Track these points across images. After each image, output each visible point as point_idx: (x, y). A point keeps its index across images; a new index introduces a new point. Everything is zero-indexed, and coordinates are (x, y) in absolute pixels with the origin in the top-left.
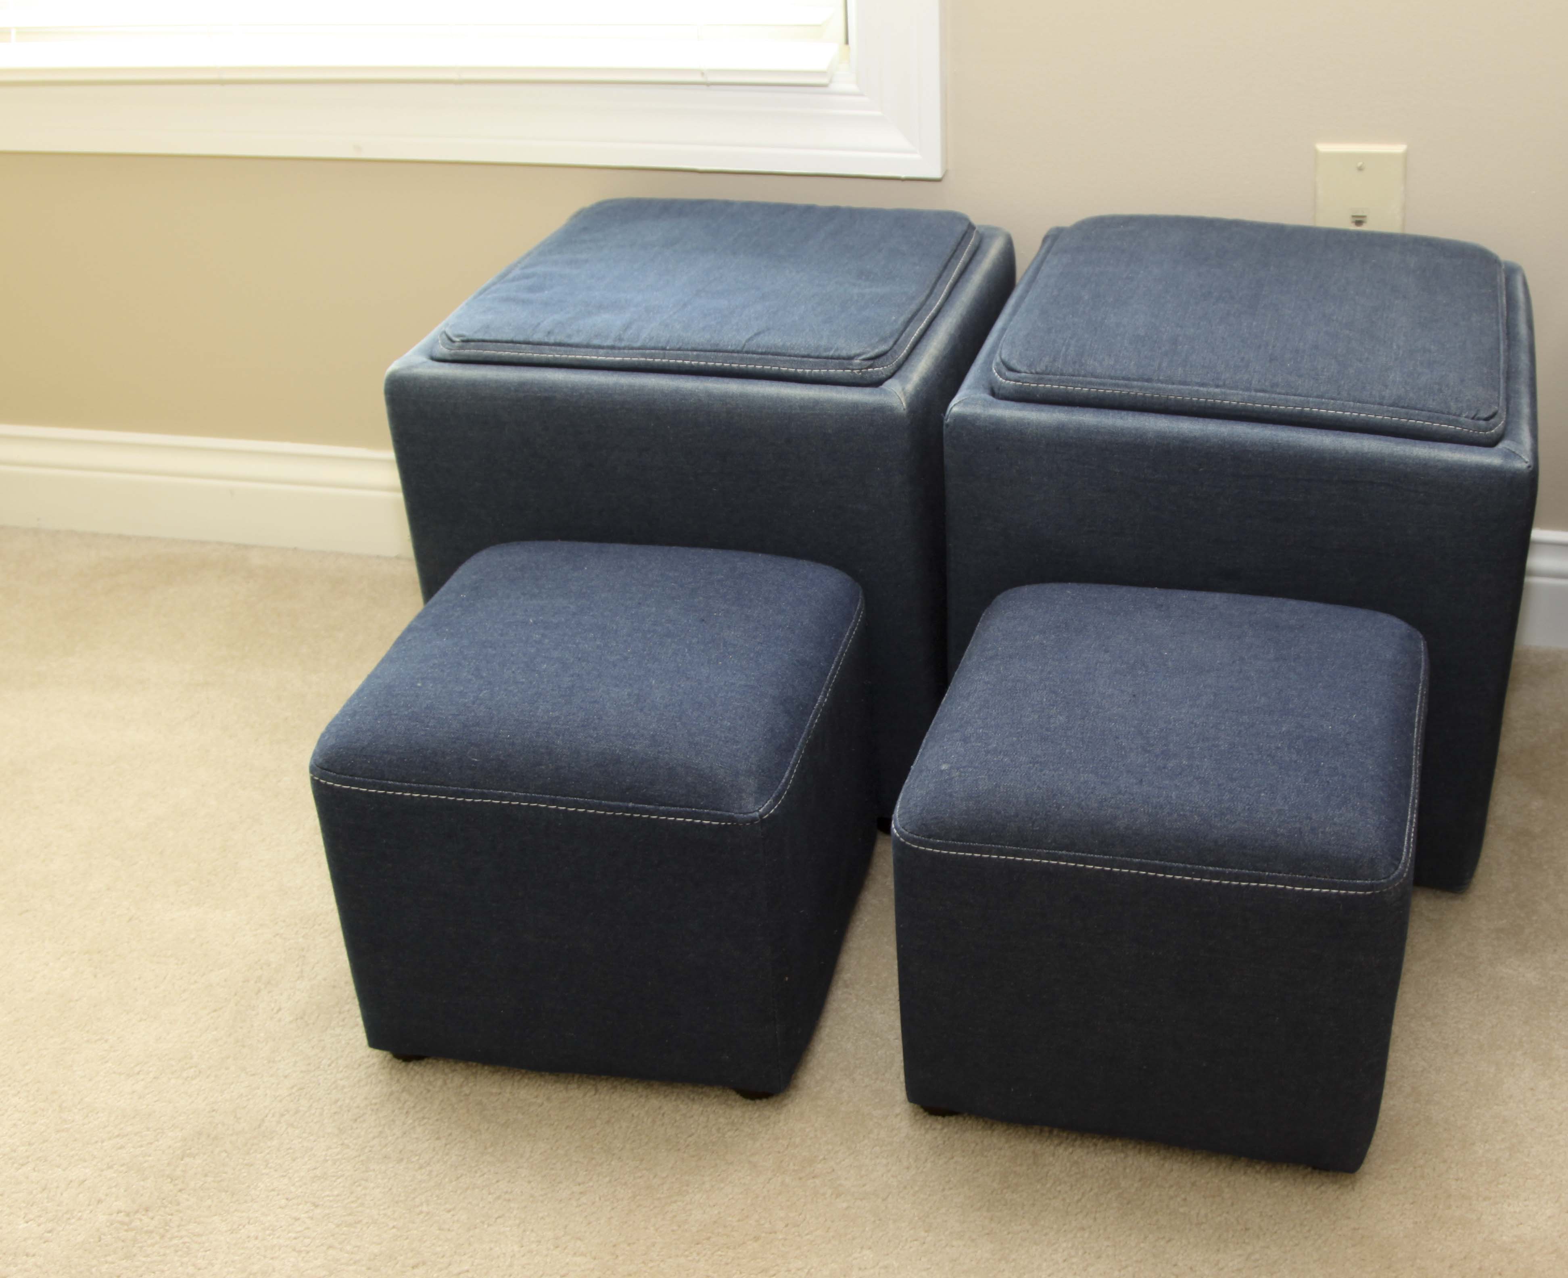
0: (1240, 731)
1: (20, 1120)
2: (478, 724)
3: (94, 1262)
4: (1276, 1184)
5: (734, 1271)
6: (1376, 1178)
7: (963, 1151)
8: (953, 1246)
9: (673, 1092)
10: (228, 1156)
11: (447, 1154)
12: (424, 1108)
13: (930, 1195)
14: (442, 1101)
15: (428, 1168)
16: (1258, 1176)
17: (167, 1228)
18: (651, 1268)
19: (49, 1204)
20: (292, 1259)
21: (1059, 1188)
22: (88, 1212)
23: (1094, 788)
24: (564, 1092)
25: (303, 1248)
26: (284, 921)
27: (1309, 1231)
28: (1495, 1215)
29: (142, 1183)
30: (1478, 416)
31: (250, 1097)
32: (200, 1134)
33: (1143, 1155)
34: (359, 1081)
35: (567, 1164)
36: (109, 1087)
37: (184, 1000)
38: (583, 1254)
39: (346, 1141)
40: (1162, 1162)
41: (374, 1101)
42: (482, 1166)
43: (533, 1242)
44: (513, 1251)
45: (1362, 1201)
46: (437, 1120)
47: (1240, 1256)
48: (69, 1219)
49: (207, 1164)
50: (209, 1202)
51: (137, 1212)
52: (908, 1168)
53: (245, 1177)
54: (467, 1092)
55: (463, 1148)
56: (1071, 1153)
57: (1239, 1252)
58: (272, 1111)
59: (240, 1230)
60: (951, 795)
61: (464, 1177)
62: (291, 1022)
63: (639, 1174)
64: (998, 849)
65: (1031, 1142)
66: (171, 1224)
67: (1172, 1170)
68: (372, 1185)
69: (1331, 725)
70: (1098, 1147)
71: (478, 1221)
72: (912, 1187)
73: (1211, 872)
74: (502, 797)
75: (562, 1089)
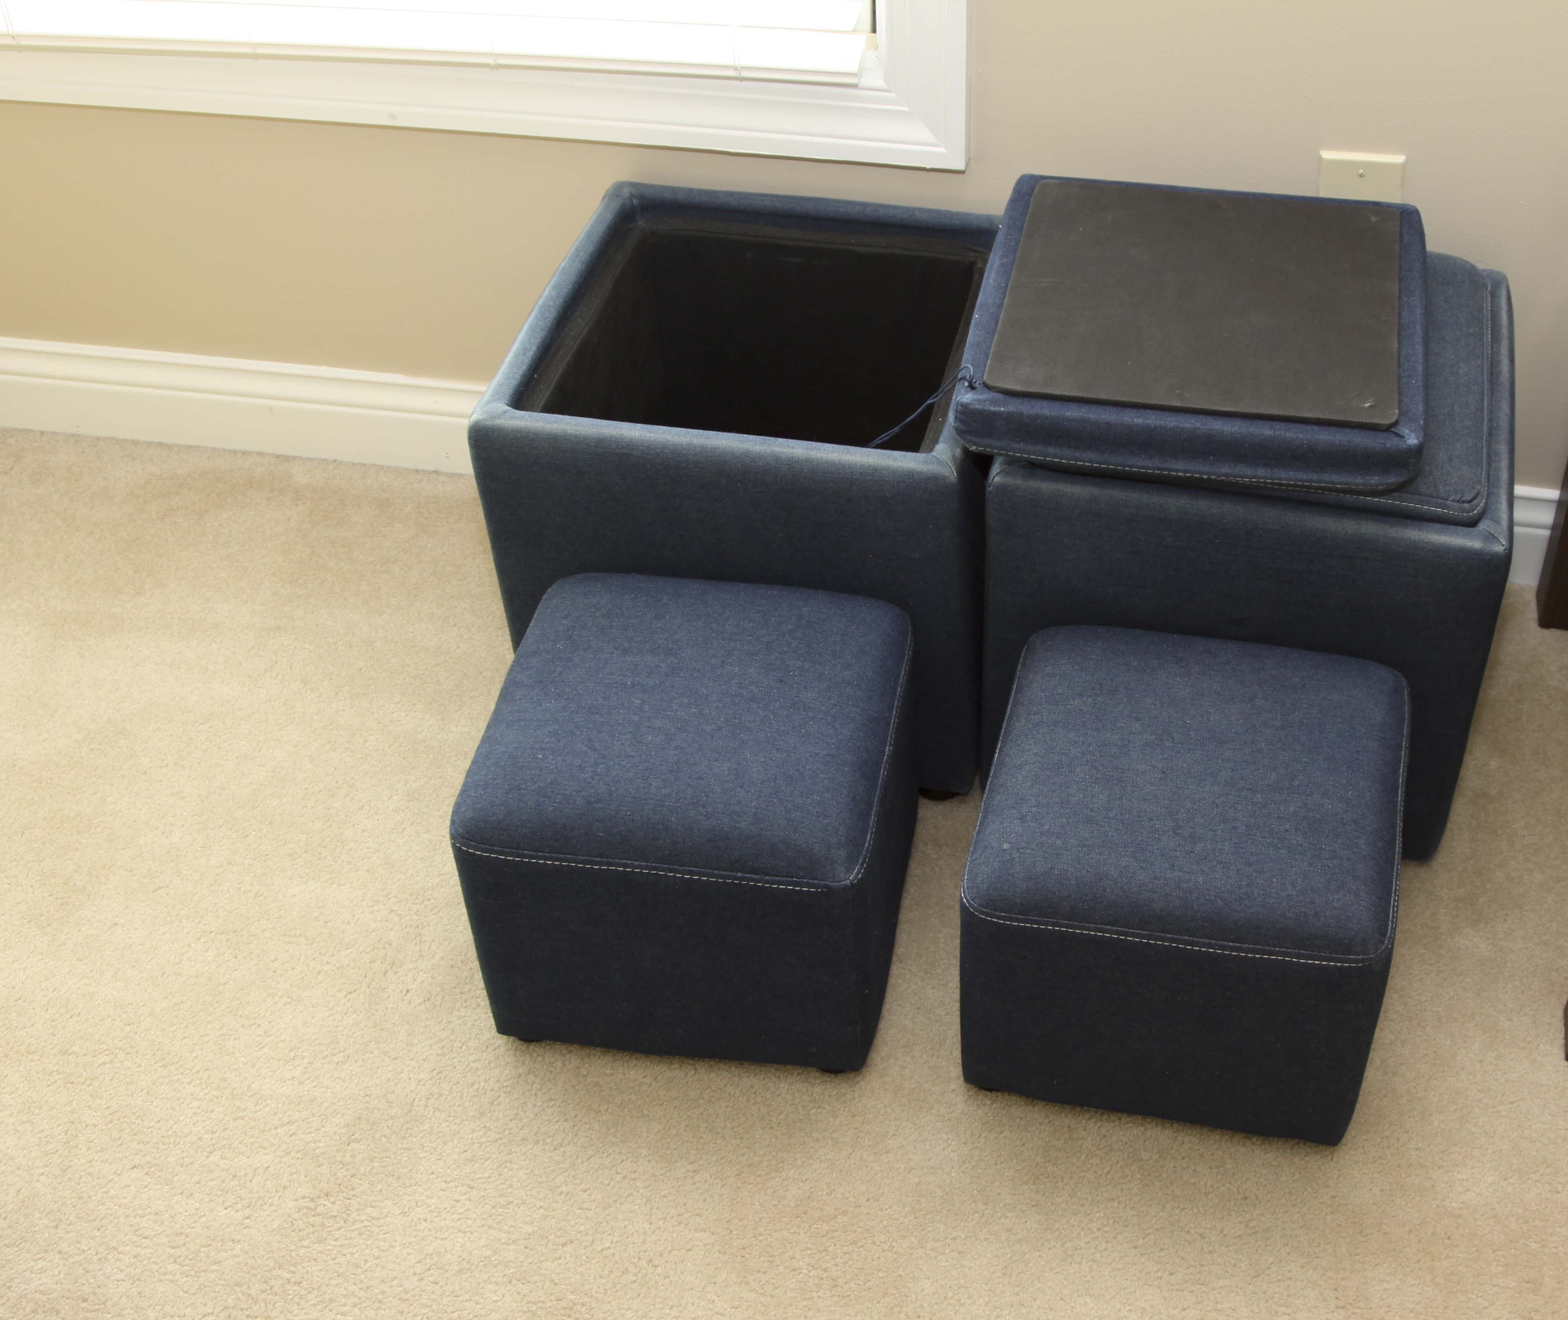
0: (1255, 812)
1: (199, 1108)
2: (599, 801)
3: (293, 1247)
4: (1269, 1155)
5: (830, 1244)
6: (1351, 1148)
7: (1010, 1126)
8: (1007, 1217)
9: (761, 1071)
10: (388, 1141)
11: (577, 1135)
12: (550, 1089)
13: (985, 1169)
14: (564, 1082)
15: (562, 1149)
16: (1254, 1147)
17: (348, 1212)
18: (760, 1241)
19: (241, 1192)
20: (460, 1240)
21: (1091, 1161)
22: (277, 1198)
23: (1134, 873)
24: (668, 1072)
25: (467, 1229)
26: (396, 897)
27: (1296, 1199)
28: (1447, 1183)
29: (319, 1170)
30: (1463, 499)
31: (396, 1081)
32: (359, 1119)
33: (1159, 1128)
34: (490, 1063)
35: (680, 1143)
36: (270, 1073)
37: (320, 982)
38: (703, 1230)
39: (488, 1124)
40: (1175, 1135)
41: (505, 1084)
42: (607, 1147)
43: (660, 1220)
44: (644, 1228)
45: (1339, 1170)
46: (563, 1102)
47: (1240, 1223)
48: (262, 1205)
49: (371, 1149)
50: (380, 1187)
51: (319, 1197)
52: (965, 1143)
53: (406, 1161)
54: (585, 1073)
55: (589, 1129)
56: (1100, 1127)
57: (1240, 1219)
58: (419, 1095)
59: (411, 1212)
60: (1013, 876)
61: (593, 1158)
62: (420, 1004)
63: (741, 1152)
64: (1054, 922)
65: (1066, 1116)
66: (351, 1209)
67: (1183, 1143)
68: (516, 1167)
69: (1331, 804)
70: (1122, 1121)
71: (611, 1200)
72: (970, 1162)
73: (1231, 947)
74: (625, 866)
75: (666, 1069)
